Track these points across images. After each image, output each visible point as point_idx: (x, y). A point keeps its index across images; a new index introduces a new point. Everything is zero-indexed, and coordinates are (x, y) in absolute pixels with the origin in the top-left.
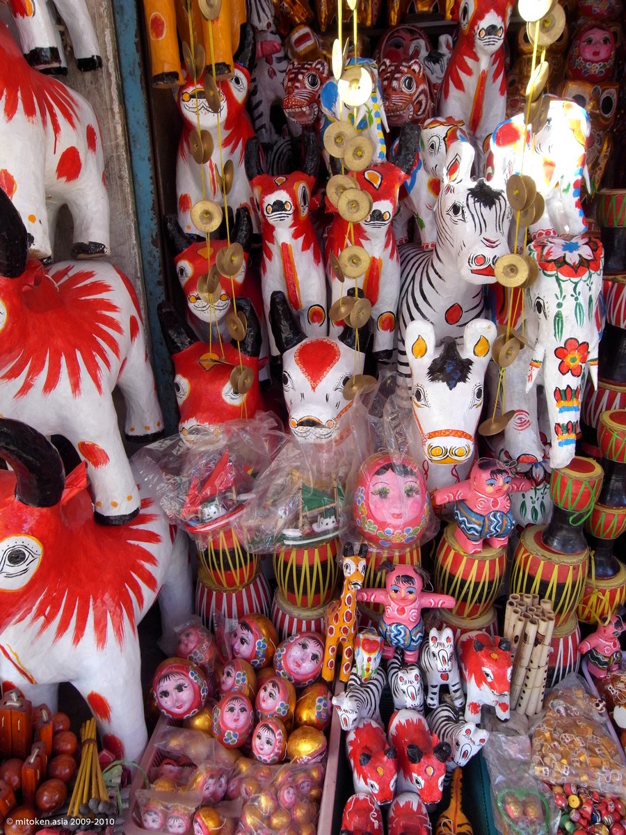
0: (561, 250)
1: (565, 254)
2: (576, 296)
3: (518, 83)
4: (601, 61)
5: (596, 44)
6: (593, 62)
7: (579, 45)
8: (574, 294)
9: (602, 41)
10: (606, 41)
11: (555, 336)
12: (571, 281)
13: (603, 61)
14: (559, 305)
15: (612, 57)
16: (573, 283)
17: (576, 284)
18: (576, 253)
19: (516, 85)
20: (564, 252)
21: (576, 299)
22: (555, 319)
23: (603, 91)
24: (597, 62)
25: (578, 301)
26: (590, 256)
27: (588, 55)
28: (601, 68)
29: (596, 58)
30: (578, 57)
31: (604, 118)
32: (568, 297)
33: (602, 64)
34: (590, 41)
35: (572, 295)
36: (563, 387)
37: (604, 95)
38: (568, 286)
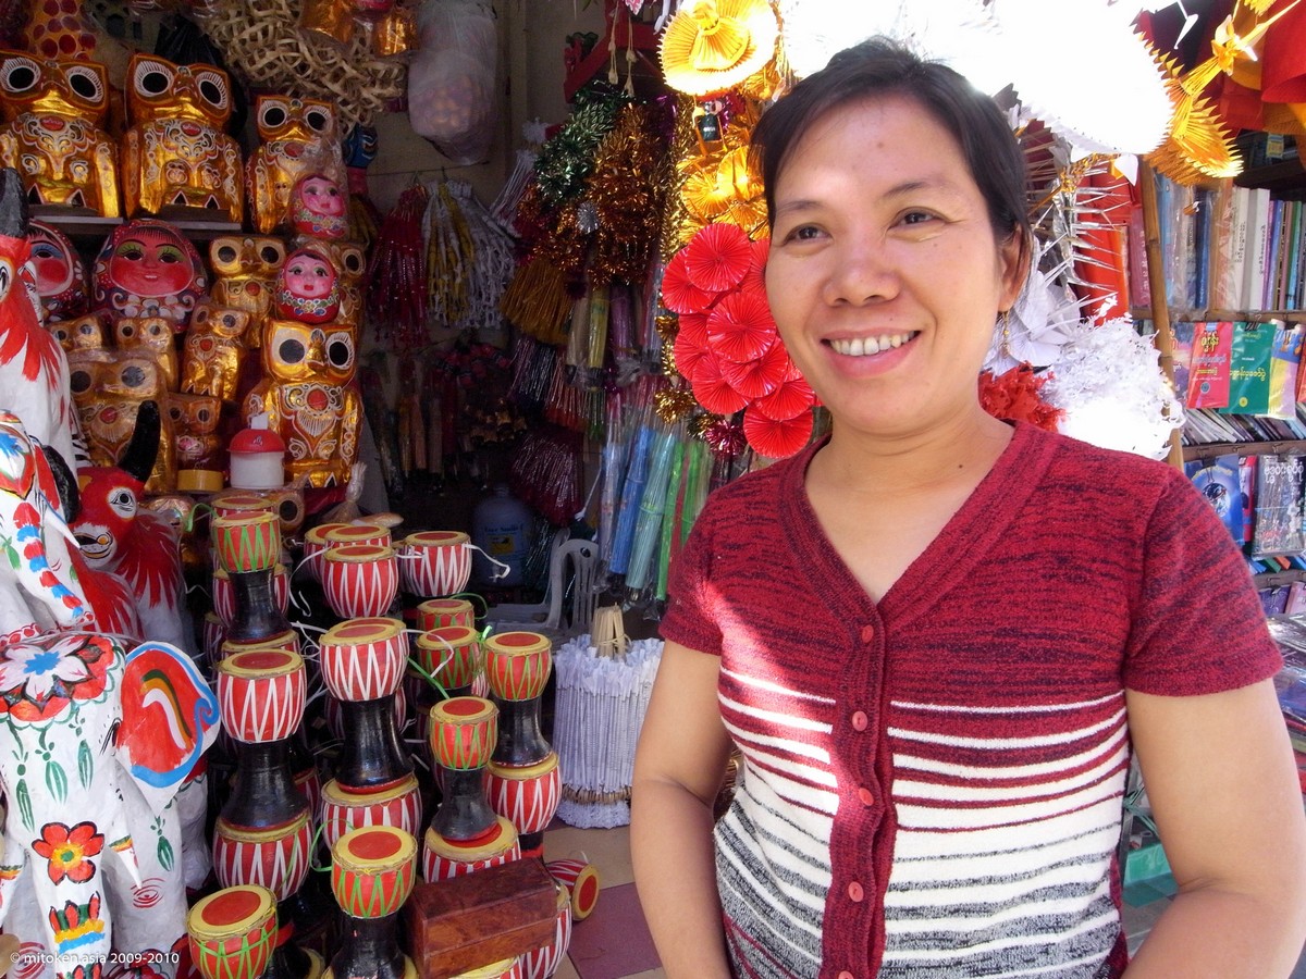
0: (21, 671)
1: (28, 679)
2: (44, 752)
3: (209, 318)
4: (317, 297)
5: (305, 275)
6: (306, 298)
7: (285, 274)
8: (41, 749)
9: (315, 273)
10: (320, 272)
11: (24, 822)
12: (34, 728)
13: (322, 297)
14: (21, 770)
15: (333, 293)
16: (38, 729)
17: (44, 731)
18: (49, 674)
19: (207, 320)
20: (27, 675)
21: (47, 757)
22: (18, 793)
23: (328, 335)
24: (312, 299)
25: (51, 760)
26: (80, 673)
27: (298, 288)
28: (319, 306)
29: (309, 293)
30: (285, 290)
31: (338, 371)
32: (32, 754)
33: (320, 301)
34: (298, 271)
35: (38, 752)
36: (61, 907)
37: (331, 341)
38: (30, 736)
